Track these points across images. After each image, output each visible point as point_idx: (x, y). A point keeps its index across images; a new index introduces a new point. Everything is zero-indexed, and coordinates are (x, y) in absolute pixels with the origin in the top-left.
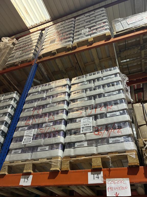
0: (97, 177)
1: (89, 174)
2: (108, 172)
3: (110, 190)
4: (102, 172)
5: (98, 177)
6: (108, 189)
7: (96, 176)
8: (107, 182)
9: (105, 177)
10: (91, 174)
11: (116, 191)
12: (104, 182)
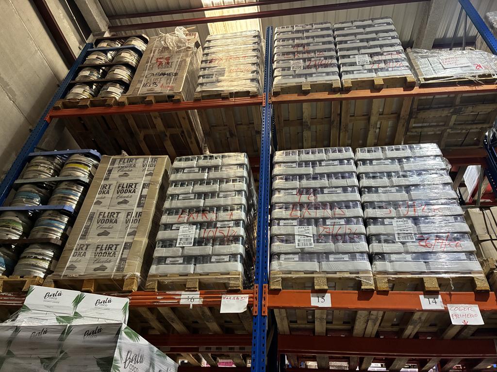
0: (434, 301)
1: (422, 297)
2: (448, 297)
3: (455, 317)
4: (440, 296)
5: (436, 302)
6: (452, 316)
7: (431, 300)
8: (449, 308)
9: (445, 302)
10: (425, 298)
11: (464, 318)
12: (445, 308)
